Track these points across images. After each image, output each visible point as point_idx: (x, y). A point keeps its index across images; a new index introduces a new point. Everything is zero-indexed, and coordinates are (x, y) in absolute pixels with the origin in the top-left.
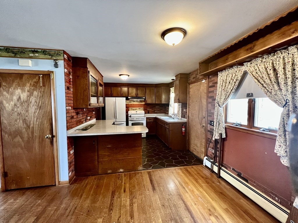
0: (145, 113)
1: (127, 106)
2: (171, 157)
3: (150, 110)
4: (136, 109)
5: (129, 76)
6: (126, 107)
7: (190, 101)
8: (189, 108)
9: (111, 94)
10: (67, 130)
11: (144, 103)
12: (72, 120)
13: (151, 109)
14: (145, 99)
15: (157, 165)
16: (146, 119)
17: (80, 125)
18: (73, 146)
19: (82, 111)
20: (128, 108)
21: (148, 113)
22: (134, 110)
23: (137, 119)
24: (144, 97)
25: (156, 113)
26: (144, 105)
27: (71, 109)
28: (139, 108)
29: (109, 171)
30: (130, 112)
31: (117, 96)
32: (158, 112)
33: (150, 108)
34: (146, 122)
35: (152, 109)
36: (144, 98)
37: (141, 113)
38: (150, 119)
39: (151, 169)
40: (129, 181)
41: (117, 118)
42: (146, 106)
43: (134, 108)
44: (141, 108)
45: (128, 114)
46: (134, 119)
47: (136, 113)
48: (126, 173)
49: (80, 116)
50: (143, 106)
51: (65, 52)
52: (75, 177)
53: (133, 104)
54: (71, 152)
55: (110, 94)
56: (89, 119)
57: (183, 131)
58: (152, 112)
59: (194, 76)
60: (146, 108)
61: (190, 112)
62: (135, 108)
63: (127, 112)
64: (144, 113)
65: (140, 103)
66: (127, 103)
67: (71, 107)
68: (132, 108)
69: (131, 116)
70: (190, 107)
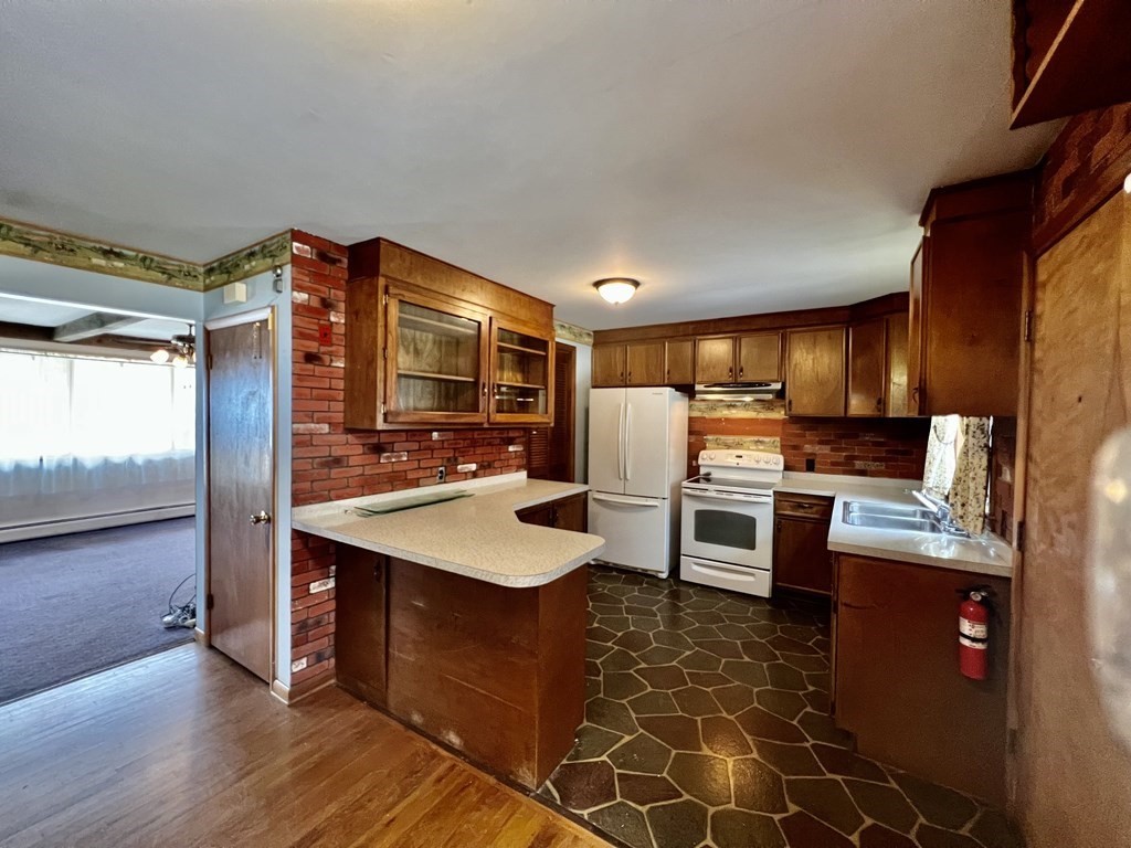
0: (787, 468)
1: (697, 427)
2: (793, 808)
3: (824, 456)
4: (739, 445)
5: (636, 284)
6: (691, 432)
7: (1038, 403)
8: (1028, 457)
9: (622, 375)
10: (293, 506)
11: (779, 414)
12: (332, 471)
13: (826, 450)
14: (781, 394)
15: (644, 809)
16: (771, 500)
17: (392, 491)
18: (333, 568)
19: (420, 442)
20: (698, 434)
21: (810, 467)
22: (728, 447)
23: (724, 496)
24: (778, 382)
25: (862, 473)
26: (784, 422)
27: (327, 430)
28: (756, 438)
29: (416, 718)
30: (705, 458)
31: (645, 382)
32: (873, 466)
33: (821, 443)
34: (775, 514)
35: (832, 450)
36: (778, 386)
37: (762, 465)
38: (800, 506)
39: (579, 820)
40: (417, 823)
41: (628, 477)
42: (795, 429)
43: (730, 439)
44: (766, 439)
45: (698, 467)
46: (708, 494)
47: (733, 461)
48: (462, 765)
49: (401, 456)
50: (780, 428)
51: (297, 235)
52: (333, 681)
53: (726, 419)
54: (312, 585)
55: (619, 373)
56: (474, 472)
57: (966, 642)
58: (833, 464)
59: (1069, 167)
60: (795, 441)
61: (1034, 493)
62: (737, 438)
63: (693, 456)
64: (781, 467)
65: (762, 416)
66: (696, 414)
67: (330, 424)
68: (723, 437)
69: (709, 474)
70: (1035, 452)
